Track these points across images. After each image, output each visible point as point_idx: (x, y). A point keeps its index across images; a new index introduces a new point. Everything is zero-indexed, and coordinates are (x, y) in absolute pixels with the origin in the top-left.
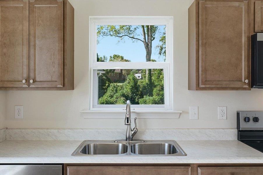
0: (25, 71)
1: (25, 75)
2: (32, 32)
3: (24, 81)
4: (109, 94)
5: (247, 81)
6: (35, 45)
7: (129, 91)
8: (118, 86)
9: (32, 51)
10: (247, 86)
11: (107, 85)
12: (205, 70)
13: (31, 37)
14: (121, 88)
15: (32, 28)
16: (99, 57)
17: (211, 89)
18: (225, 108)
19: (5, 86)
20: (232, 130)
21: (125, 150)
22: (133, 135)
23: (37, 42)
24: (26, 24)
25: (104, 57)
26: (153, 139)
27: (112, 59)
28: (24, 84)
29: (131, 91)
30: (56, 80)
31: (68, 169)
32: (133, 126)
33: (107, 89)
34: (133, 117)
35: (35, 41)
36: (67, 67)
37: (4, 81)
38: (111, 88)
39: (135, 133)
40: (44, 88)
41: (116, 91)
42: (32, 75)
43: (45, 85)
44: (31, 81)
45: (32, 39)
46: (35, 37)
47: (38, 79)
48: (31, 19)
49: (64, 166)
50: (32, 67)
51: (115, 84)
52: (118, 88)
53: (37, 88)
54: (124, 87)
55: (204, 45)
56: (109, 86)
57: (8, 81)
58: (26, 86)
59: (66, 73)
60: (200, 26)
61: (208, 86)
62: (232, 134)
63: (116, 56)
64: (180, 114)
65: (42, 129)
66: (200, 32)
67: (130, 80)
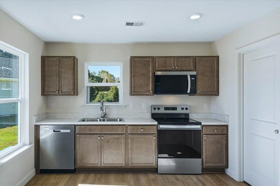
0: (58, 87)
1: (57, 89)
2: (60, 71)
3: (57, 92)
4: (98, 99)
5: (152, 92)
6: (61, 76)
7: (112, 97)
8: (104, 94)
9: (60, 79)
10: (152, 94)
11: (96, 93)
12: (134, 87)
13: (60, 73)
14: (107, 95)
15: (60, 69)
16: (90, 72)
17: (137, 95)
18: (146, 104)
19: (49, 94)
20: (149, 114)
21: (100, 120)
22: (104, 115)
23: (63, 75)
24: (58, 67)
25: (94, 73)
26: (114, 118)
27: (100, 73)
28: (57, 93)
29: (114, 97)
30: (71, 91)
31: (77, 127)
32: (104, 111)
33: (96, 96)
34: (104, 107)
35: (61, 75)
36: (76, 86)
37: (48, 92)
38: (99, 95)
39: (105, 115)
40: (65, 95)
41: (103, 97)
42: (60, 89)
43: (66, 93)
44: (60, 92)
45: (60, 74)
46: (61, 73)
47: (63, 91)
48: (60, 65)
49: (75, 126)
50: (60, 86)
51: (102, 92)
52: (104, 95)
53: (63, 95)
54: (109, 94)
55: (134, 76)
56: (97, 94)
57: (50, 92)
58: (58, 94)
59: (75, 88)
60: (132, 69)
61: (135, 94)
62: (149, 116)
63: (103, 71)
64: (126, 106)
65: (64, 113)
66: (132, 71)
67: (113, 89)
